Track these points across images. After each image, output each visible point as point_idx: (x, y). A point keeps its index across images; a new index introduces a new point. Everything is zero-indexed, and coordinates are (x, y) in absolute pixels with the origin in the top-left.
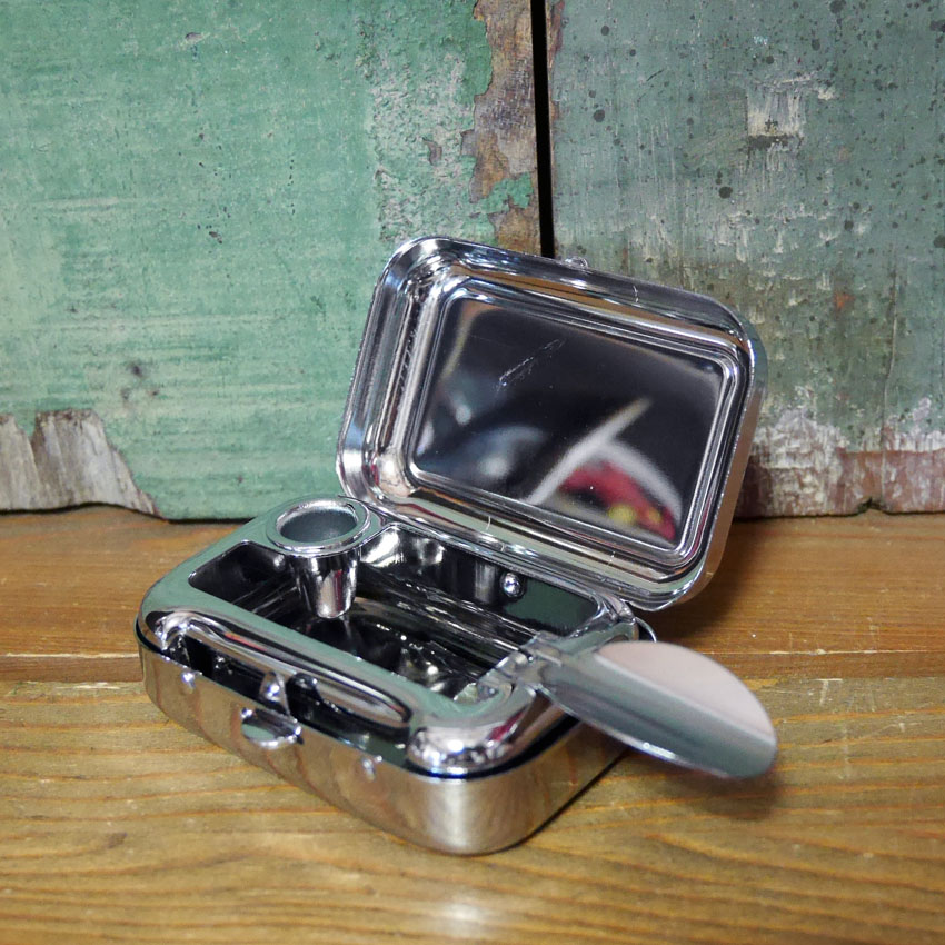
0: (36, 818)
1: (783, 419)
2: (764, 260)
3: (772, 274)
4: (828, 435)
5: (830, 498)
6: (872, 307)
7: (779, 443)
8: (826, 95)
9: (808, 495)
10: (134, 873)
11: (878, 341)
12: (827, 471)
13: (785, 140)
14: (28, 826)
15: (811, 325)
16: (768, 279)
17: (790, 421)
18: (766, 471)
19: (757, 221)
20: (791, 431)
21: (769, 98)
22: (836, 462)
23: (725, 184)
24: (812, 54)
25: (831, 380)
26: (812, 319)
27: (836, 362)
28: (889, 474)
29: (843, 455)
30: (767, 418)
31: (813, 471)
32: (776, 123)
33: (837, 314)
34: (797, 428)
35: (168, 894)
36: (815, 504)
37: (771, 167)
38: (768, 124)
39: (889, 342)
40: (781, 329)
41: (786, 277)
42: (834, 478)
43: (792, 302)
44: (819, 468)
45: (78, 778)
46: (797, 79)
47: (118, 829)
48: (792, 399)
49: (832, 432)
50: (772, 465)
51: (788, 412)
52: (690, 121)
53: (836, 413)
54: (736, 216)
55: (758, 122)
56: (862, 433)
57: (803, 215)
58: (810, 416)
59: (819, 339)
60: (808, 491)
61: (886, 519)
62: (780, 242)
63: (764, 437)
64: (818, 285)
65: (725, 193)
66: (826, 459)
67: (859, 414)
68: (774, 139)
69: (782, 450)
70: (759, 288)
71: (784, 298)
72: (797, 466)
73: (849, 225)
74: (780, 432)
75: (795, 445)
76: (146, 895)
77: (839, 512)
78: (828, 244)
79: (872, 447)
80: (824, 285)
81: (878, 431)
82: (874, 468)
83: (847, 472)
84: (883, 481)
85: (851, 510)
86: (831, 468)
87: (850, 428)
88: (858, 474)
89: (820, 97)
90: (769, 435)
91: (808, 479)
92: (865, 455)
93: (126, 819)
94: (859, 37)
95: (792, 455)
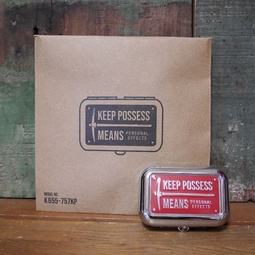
0: (107, 241)
1: (234, 183)
2: (231, 153)
3: (232, 156)
4: (242, 186)
5: (243, 199)
6: (250, 162)
7: (233, 188)
8: (242, 124)
9: (238, 198)
10: (128, 249)
11: (251, 169)
12: (242, 193)
13: (235, 132)
14: (106, 242)
15: (239, 165)
16: (231, 157)
17: (236, 183)
18: (231, 193)
19: (230, 146)
20: (236, 185)
21: (232, 124)
22: (244, 192)
23: (224, 139)
24: (240, 117)
25: (243, 176)
26: (240, 164)
27: (244, 173)
28: (254, 194)
29: (245, 190)
30: (231, 183)
31: (239, 193)
32: (233, 129)
33: (244, 163)
34: (237, 185)
35: (135, 252)
36: (240, 200)
37: (232, 137)
38: (232, 129)
39: (254, 169)
40: (234, 166)
41: (235, 156)
42: (243, 195)
43: (236, 161)
44: (241, 193)
45: (113, 236)
46: (237, 121)
47: (123, 243)
48: (236, 179)
49: (243, 186)
50: (232, 192)
51: (235, 182)
52: (218, 128)
53: (243, 182)
54: (226, 145)
55: (230, 129)
56: (249, 186)
57: (238, 145)
58: (239, 182)
59: (241, 168)
60: (239, 197)
61: (253, 203)
62: (234, 150)
63: (230, 186)
64: (241, 158)
65: (224, 141)
66: (242, 191)
67: (248, 182)
68: (233, 132)
69: (234, 189)
70: (230, 158)
71: (234, 160)
72: (237, 192)
73: (246, 147)
74: (233, 185)
75: (236, 188)
76: (131, 252)
77: (244, 201)
78: (242, 150)
79: (250, 189)
80: (242, 158)
81: (252, 186)
82: (251, 193)
83: (246, 193)
84: (253, 196)
85: (247, 201)
86: (243, 193)
87: (246, 185)
88: (248, 194)
89: (241, 124)
90: (231, 186)
91: (239, 195)
92: (249, 190)
93: (124, 242)
94: (248, 114)
95: (236, 190)
